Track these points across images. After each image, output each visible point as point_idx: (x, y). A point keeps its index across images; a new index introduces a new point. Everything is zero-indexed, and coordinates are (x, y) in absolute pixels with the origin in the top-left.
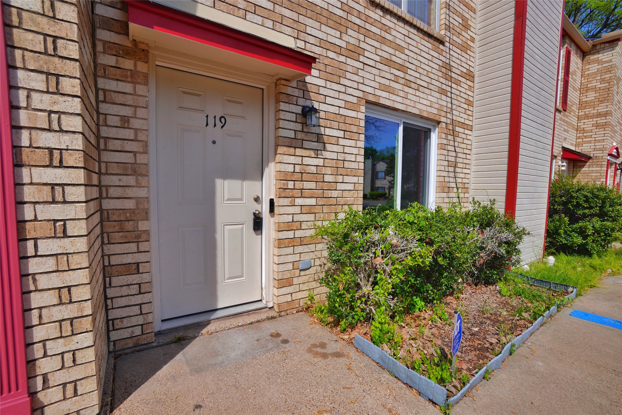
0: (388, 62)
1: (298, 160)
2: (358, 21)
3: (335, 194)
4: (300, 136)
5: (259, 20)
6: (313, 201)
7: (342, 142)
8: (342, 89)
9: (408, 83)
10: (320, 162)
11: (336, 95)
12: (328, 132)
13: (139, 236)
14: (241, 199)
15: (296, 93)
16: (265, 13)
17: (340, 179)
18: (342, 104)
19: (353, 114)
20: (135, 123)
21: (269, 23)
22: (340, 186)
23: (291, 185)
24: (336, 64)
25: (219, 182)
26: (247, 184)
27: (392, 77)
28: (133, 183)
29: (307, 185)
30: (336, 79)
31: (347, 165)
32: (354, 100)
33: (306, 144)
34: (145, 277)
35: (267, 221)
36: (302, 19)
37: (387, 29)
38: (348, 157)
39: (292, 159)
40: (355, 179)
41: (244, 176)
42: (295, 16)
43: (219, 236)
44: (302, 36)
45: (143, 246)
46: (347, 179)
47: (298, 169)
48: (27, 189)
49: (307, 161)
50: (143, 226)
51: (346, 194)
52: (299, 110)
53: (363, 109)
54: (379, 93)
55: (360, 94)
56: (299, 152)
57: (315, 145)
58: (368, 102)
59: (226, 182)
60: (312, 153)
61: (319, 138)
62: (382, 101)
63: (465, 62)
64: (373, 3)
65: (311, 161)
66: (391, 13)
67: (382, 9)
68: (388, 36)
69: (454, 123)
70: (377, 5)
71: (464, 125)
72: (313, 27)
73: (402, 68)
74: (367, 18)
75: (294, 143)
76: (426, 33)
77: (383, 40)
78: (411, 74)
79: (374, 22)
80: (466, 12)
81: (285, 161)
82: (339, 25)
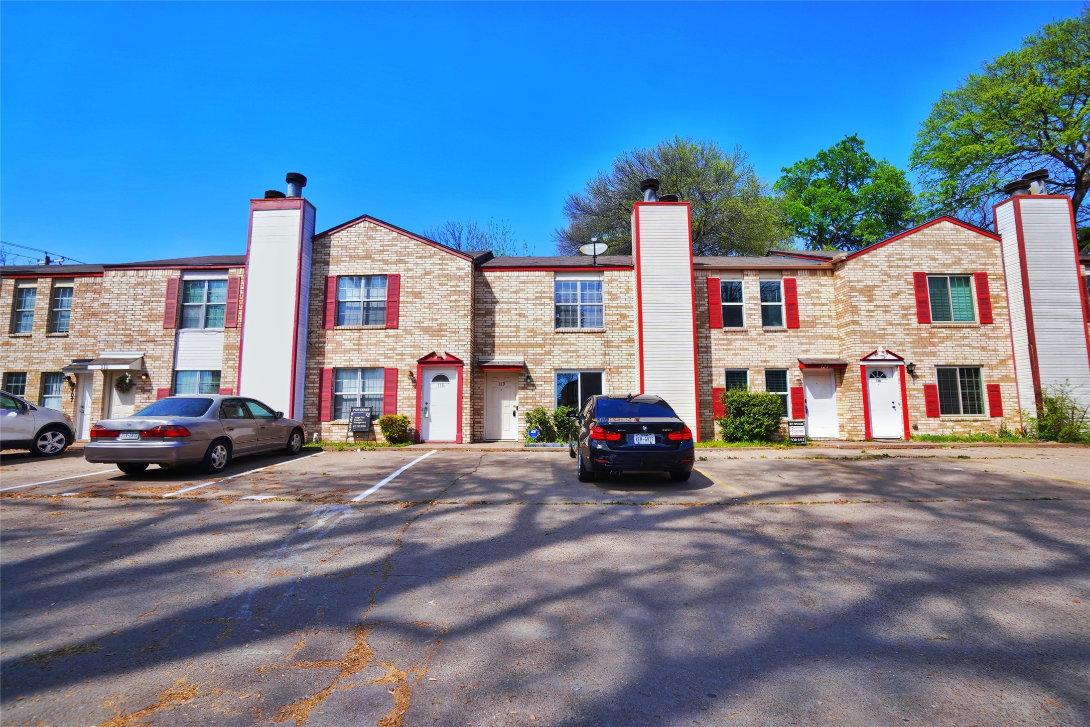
0: (567, 352)
1: (526, 393)
2: (550, 342)
3: (541, 403)
4: (526, 386)
5: (512, 354)
6: (532, 406)
7: (543, 385)
8: (543, 367)
9: (579, 357)
10: (534, 393)
11: (540, 370)
12: (537, 383)
13: (481, 415)
14: (509, 406)
15: (524, 372)
16: (514, 352)
17: (543, 398)
18: (543, 372)
19: (549, 375)
20: (481, 388)
22: (543, 401)
23: (523, 401)
24: (540, 359)
25: (503, 401)
26: (512, 401)
27: (569, 357)
28: (480, 402)
29: (528, 401)
30: (540, 364)
31: (546, 393)
32: (549, 370)
33: (528, 388)
34: (481, 425)
35: (517, 413)
36: (526, 349)
37: (566, 339)
38: (546, 391)
39: (524, 393)
40: (550, 399)
41: (510, 399)
42: (524, 349)
43: (502, 417)
44: (526, 354)
45: (482, 417)
46: (546, 398)
47: (525, 396)
48: (463, 402)
49: (528, 393)
50: (482, 412)
52: (525, 378)
53: (553, 372)
54: (560, 365)
55: (552, 367)
56: (526, 391)
57: (532, 388)
58: (555, 369)
59: (505, 401)
60: (531, 391)
61: (534, 385)
62: (563, 368)
63: (625, 335)
64: (557, 333)
65: (530, 393)
66: (567, 333)
67: (562, 333)
68: (566, 342)
69: (617, 367)
70: (559, 333)
71: (626, 367)
72: (530, 351)
73: (576, 351)
74: (554, 339)
75: (524, 388)
76: (590, 333)
77: (563, 344)
78: (581, 353)
79: (558, 339)
80: (623, 311)
81: (521, 394)
82: (541, 346)
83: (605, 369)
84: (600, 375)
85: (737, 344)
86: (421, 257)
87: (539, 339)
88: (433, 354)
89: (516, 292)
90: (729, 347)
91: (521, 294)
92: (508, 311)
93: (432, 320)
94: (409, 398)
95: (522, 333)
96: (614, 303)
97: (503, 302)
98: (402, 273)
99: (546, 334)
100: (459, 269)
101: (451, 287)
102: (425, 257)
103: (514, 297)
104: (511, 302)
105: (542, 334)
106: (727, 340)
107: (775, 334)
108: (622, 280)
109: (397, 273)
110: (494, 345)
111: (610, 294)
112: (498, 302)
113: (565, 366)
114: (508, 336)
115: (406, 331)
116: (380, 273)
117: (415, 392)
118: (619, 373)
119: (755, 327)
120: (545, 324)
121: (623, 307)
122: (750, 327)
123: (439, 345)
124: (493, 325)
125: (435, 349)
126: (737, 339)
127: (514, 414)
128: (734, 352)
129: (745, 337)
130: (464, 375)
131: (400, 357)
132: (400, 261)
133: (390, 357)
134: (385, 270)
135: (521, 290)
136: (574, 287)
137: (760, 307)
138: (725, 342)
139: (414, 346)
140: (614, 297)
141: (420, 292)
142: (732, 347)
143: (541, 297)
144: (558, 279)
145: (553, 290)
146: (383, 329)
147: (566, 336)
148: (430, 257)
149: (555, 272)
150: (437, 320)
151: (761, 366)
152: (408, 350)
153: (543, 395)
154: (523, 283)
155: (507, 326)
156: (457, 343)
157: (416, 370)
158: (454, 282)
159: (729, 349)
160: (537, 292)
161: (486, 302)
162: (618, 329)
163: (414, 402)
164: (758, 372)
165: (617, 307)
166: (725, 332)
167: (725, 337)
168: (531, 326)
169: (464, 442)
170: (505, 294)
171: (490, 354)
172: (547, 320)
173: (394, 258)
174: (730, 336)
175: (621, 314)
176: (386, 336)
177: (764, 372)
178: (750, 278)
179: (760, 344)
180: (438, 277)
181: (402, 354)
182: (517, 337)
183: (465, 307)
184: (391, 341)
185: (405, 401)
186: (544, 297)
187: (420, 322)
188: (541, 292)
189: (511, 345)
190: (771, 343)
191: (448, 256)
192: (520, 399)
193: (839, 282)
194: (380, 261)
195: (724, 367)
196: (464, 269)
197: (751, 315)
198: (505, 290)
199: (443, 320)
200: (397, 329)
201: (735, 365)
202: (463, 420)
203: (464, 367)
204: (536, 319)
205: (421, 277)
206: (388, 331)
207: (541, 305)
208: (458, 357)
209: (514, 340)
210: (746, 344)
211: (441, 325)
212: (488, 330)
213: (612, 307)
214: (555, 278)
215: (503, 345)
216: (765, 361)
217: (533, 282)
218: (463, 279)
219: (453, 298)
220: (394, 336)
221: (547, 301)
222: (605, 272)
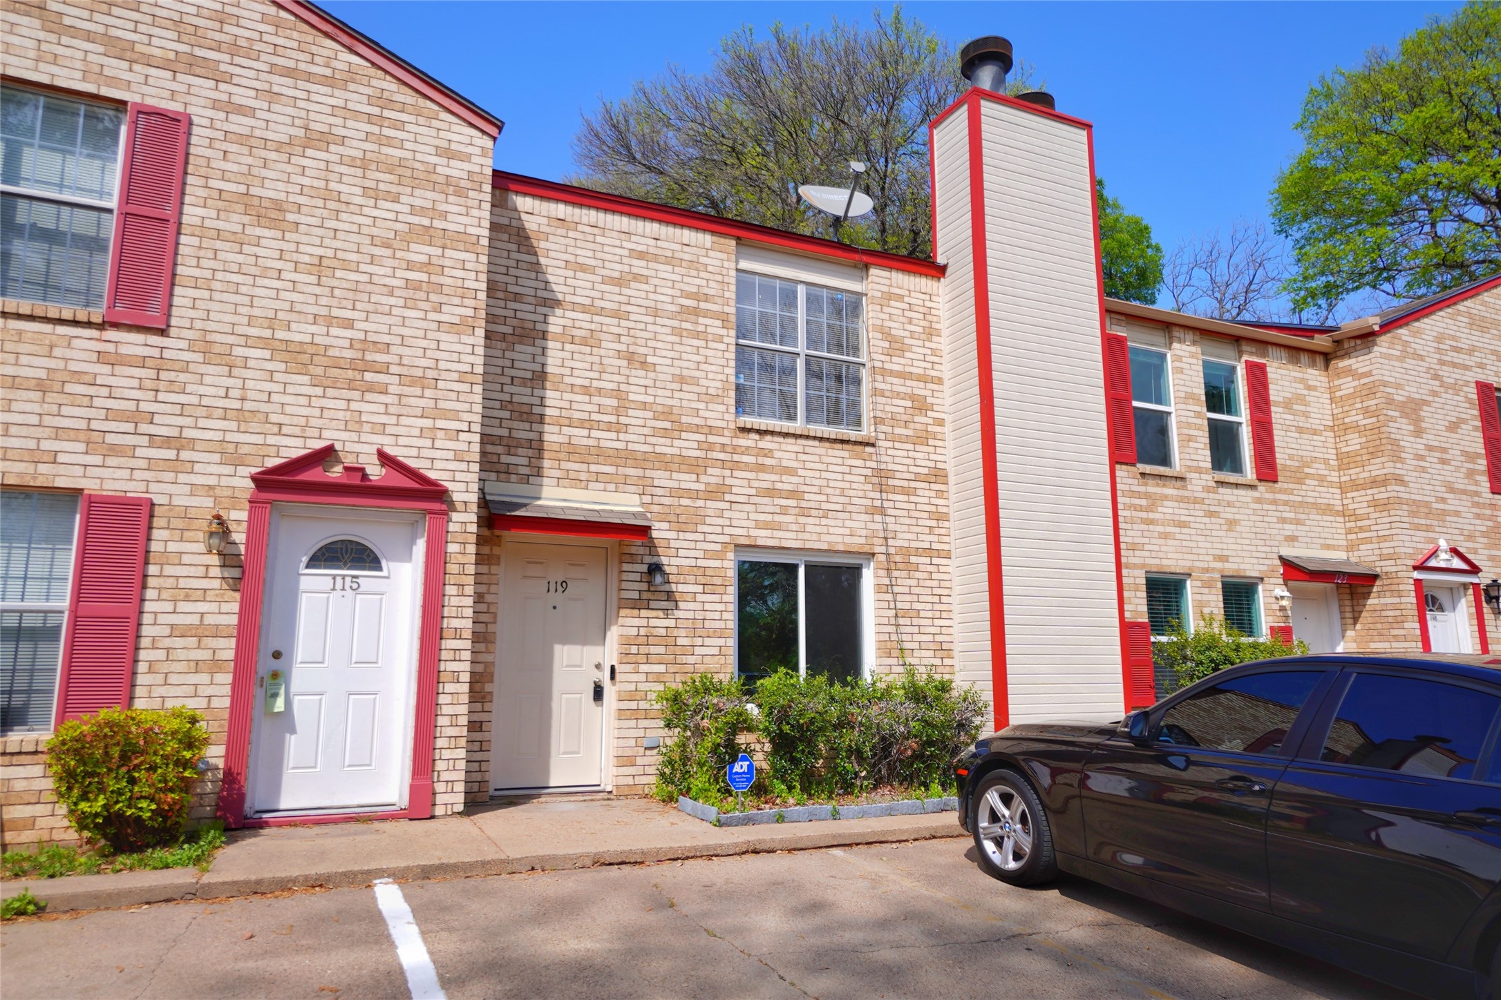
0: (770, 493)
1: (644, 622)
2: (722, 456)
3: (691, 659)
4: (645, 596)
5: (601, 486)
6: (662, 668)
7: (700, 598)
8: (701, 537)
9: (805, 512)
10: (671, 623)
11: (692, 545)
12: (681, 588)
13: (484, 697)
14: (580, 666)
15: (641, 551)
16: (608, 478)
17: (699, 641)
18: (700, 554)
19: (717, 563)
20: (489, 598)
21: (612, 487)
22: (698, 650)
23: (634, 649)
24: (692, 511)
25: (558, 648)
26: (588, 650)
27: (777, 510)
28: (483, 649)
29: (653, 649)
30: (692, 527)
31: (707, 624)
32: (718, 547)
33: (653, 604)
34: (486, 736)
35: (609, 691)
36: (648, 473)
37: (768, 453)
38: (709, 615)
39: (636, 622)
40: (721, 642)
41: (585, 642)
42: (640, 472)
43: (555, 705)
44: (649, 490)
45: (487, 706)
46: (708, 641)
47: (643, 631)
48: (443, 653)
49: (653, 622)
50: (488, 687)
51: (706, 659)
52: (644, 568)
53: (731, 555)
54: (753, 532)
55: (727, 539)
56: (644, 613)
57: (664, 604)
58: (736, 545)
59: (566, 648)
60: (661, 614)
61: (670, 596)
62: (760, 542)
63: (923, 459)
64: (744, 430)
65: (660, 623)
66: (772, 433)
67: (758, 431)
68: (768, 461)
69: (906, 552)
70: (750, 430)
71: (929, 552)
72: (661, 478)
73: (793, 494)
74: (735, 449)
75: (639, 604)
76: (835, 441)
77: (761, 468)
78: (811, 499)
79: (746, 451)
80: (920, 389)
81: (627, 624)
82: (696, 467)
83: (873, 554)
84: (854, 572)
85: (1166, 510)
86: (290, 73)
87: (688, 445)
88: (326, 455)
89: (620, 282)
90: (1151, 515)
91: (636, 291)
92: (591, 340)
93: (330, 321)
94: (200, 632)
95: (635, 417)
96: (896, 365)
97: (574, 306)
98: (200, 114)
99: (711, 430)
100: (448, 153)
101: (414, 210)
102: (309, 78)
103: (612, 298)
104: (601, 312)
105: (697, 429)
106: (1147, 496)
107: (1236, 492)
108: (916, 299)
109: (174, 107)
110: (541, 450)
111: (886, 335)
112: (557, 303)
113: (764, 537)
114: (589, 424)
115: (205, 347)
116: (90, 88)
117: (235, 607)
118: (911, 568)
119: (1199, 470)
120: (709, 398)
121: (920, 378)
122: (1190, 469)
123: (355, 424)
124: (540, 377)
125: (331, 436)
126: (1165, 498)
127: (598, 693)
128: (1160, 529)
129: (1181, 493)
130: (452, 548)
131: (171, 454)
132: (192, 65)
133: (115, 450)
134: (113, 81)
135: (637, 278)
136: (789, 300)
137: (1206, 422)
138: (1144, 502)
139: (241, 416)
140: (896, 347)
141: (278, 206)
142: (1156, 516)
143: (696, 312)
144: (744, 265)
145: (731, 294)
146: (89, 324)
147: (767, 443)
148: (329, 81)
149: (738, 239)
150: (349, 324)
151: (1214, 569)
152: (212, 430)
153: (697, 629)
154: (641, 255)
155: (586, 390)
156: (428, 423)
157: (244, 515)
158: (424, 198)
159: (1151, 522)
160: (688, 296)
161: (517, 297)
162: (907, 439)
163: (227, 649)
164: (1208, 584)
165: (902, 375)
166: (1143, 474)
167: (1142, 489)
168: (663, 398)
169: (439, 811)
170: (583, 281)
171: (525, 479)
172: (714, 386)
173: (165, 43)
174: (1153, 488)
175: (912, 397)
176: (101, 357)
177: (1219, 585)
178: (1184, 347)
179: (1211, 514)
180: (364, 164)
181: (177, 442)
182: (618, 428)
183: (464, 293)
184: (126, 380)
185: (179, 642)
186: (706, 314)
187: (271, 322)
188: (696, 296)
189: (600, 454)
190: (1230, 513)
191: (408, 97)
192: (626, 642)
193: (1347, 385)
194: (89, 36)
195: (1143, 565)
197: (1190, 439)
198: (583, 268)
199: (377, 328)
200: (163, 332)
201: (1165, 562)
203: (455, 516)
204: (682, 380)
205: (286, 147)
206: (111, 334)
207: (697, 335)
208: (432, 475)
209: (609, 440)
210: (1183, 512)
211: (366, 344)
212: (522, 395)
213: (892, 373)
214: (737, 262)
215: (570, 451)
216: (1222, 558)
217: (670, 261)
218: (460, 192)
219: (420, 252)
220: (142, 362)
221: (715, 327)
222: (873, 271)
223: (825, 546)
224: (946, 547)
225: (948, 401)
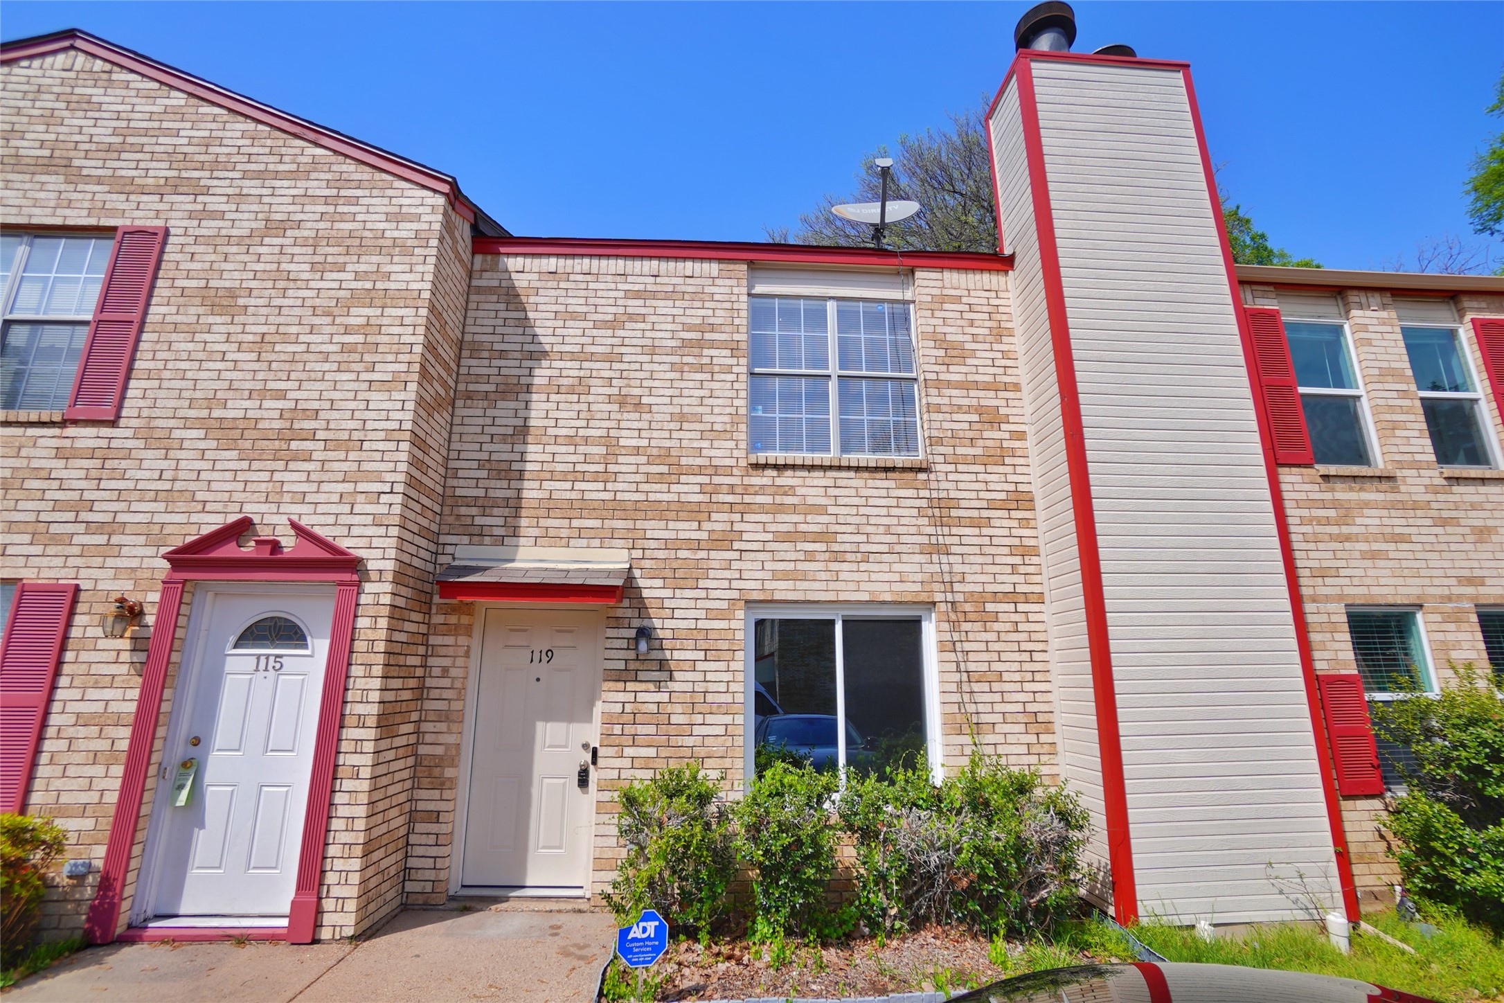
0: (791, 537)
1: (631, 697)
2: (730, 498)
3: (689, 741)
4: (632, 666)
5: (584, 542)
6: (651, 752)
7: (700, 666)
8: (703, 594)
9: (838, 557)
10: (664, 697)
11: (692, 604)
12: (676, 655)
13: (443, 784)
14: (566, 746)
15: (629, 613)
16: (592, 533)
17: (698, 719)
18: (702, 614)
19: (723, 624)
20: (454, 672)
21: (597, 542)
22: (697, 730)
23: (617, 729)
24: (692, 564)
25: (540, 725)
26: (575, 727)
27: (801, 556)
28: (445, 729)
29: (641, 729)
30: (692, 583)
31: (710, 698)
32: (724, 605)
33: (641, 676)
34: (444, 828)
35: (593, 775)
36: (639, 524)
37: (790, 491)
38: (712, 687)
39: (621, 697)
40: (728, 719)
41: (570, 717)
42: (630, 524)
43: (535, 792)
44: (639, 543)
45: (447, 794)
46: (710, 719)
47: (628, 708)
48: (344, 743)
49: (642, 697)
50: (449, 773)
51: (708, 741)
52: (632, 634)
53: (740, 614)
54: (768, 585)
55: (735, 595)
56: (631, 686)
57: (656, 675)
58: (747, 602)
59: (549, 725)
60: (651, 687)
61: (663, 665)
62: (778, 596)
63: (998, 482)
64: (756, 466)
65: (650, 697)
66: (794, 467)
67: (776, 467)
68: (789, 500)
69: (980, 599)
70: (766, 466)
71: (1013, 597)
72: (655, 529)
73: (825, 536)
74: (747, 490)
75: (624, 676)
76: (876, 469)
77: (779, 509)
78: (846, 540)
79: (762, 490)
80: (988, 399)
81: (612, 699)
82: (698, 513)
83: (934, 603)
84: (914, 625)
85: (1370, 521)
86: (260, 175)
87: (689, 490)
88: (242, 528)
89: (614, 324)
90: (1345, 530)
91: (631, 332)
92: (581, 387)
93: (264, 394)
94: (101, 721)
95: (626, 464)
96: (956, 374)
97: (562, 356)
98: (177, 225)
99: (716, 470)
100: (397, 218)
101: (358, 276)
102: (276, 175)
103: (605, 341)
104: (592, 357)
105: (699, 471)
106: (1335, 504)
107: (1482, 489)
108: (978, 298)
109: (160, 223)
110: (518, 508)
111: (940, 341)
112: (545, 354)
113: (783, 590)
114: (575, 476)
115: (151, 437)
116: (92, 221)
117: (135, 694)
118: (988, 619)
119: (1417, 466)
120: (712, 434)
121: (987, 387)
122: (1401, 465)
123: (274, 496)
124: (522, 432)
125: (252, 510)
126: (1367, 505)
127: (583, 781)
128: (1363, 546)
129: (1390, 497)
130: (362, 623)
131: (102, 539)
132: (174, 186)
133: (57, 540)
134: (113, 212)
135: (632, 318)
136: (818, 318)
137: (1418, 403)
138: (1332, 513)
139: (168, 497)
140: (953, 353)
141: (232, 294)
142: (1354, 530)
143: (700, 344)
144: (759, 289)
145: (742, 320)
146: (52, 424)
147: (787, 479)
148: (293, 175)
149: (751, 264)
150: (282, 395)
151: (1460, 597)
152: (141, 512)
153: (697, 704)
154: (638, 295)
155: (571, 440)
156: (349, 487)
157: (155, 597)
158: (368, 263)
159: (1348, 538)
160: (688, 328)
161: (503, 354)
162: (974, 460)
163: (123, 737)
164: (1456, 618)
165: (965, 386)
166: (1326, 477)
167: (1328, 496)
168: (660, 440)
169: (325, 934)
170: (573, 330)
171: (500, 541)
172: (721, 422)
173: (161, 171)
174: (1343, 493)
175: (980, 410)
176: (60, 453)
177: (1474, 618)
178: (1368, 313)
179: (1443, 522)
180: (315, 243)
181: (112, 527)
182: (606, 477)
184: (74, 473)
185: (82, 731)
186: (713, 344)
187: (212, 401)
188: (701, 328)
189: (582, 507)
190: (1477, 519)
191: (365, 174)
192: (609, 721)
194: (99, 181)
195: (1340, 597)
196: (418, 217)
197: (1394, 426)
198: (574, 316)
199: (308, 396)
200: (113, 424)
201: (1374, 590)
202: (336, 824)
203: (368, 587)
204: (682, 418)
205: (248, 241)
206: (71, 431)
207: (701, 368)
208: (343, 544)
209: (594, 491)
210: (1397, 523)
211: (298, 412)
212: (502, 452)
213: (949, 384)
214: (750, 287)
215: (550, 507)
216: (1471, 581)
217: (671, 295)
218: (407, 251)
219: (358, 316)
220: (91, 454)
221: (722, 357)
222: (918, 274)
223: (866, 597)
224: (1037, 589)
225: (1029, 410)
